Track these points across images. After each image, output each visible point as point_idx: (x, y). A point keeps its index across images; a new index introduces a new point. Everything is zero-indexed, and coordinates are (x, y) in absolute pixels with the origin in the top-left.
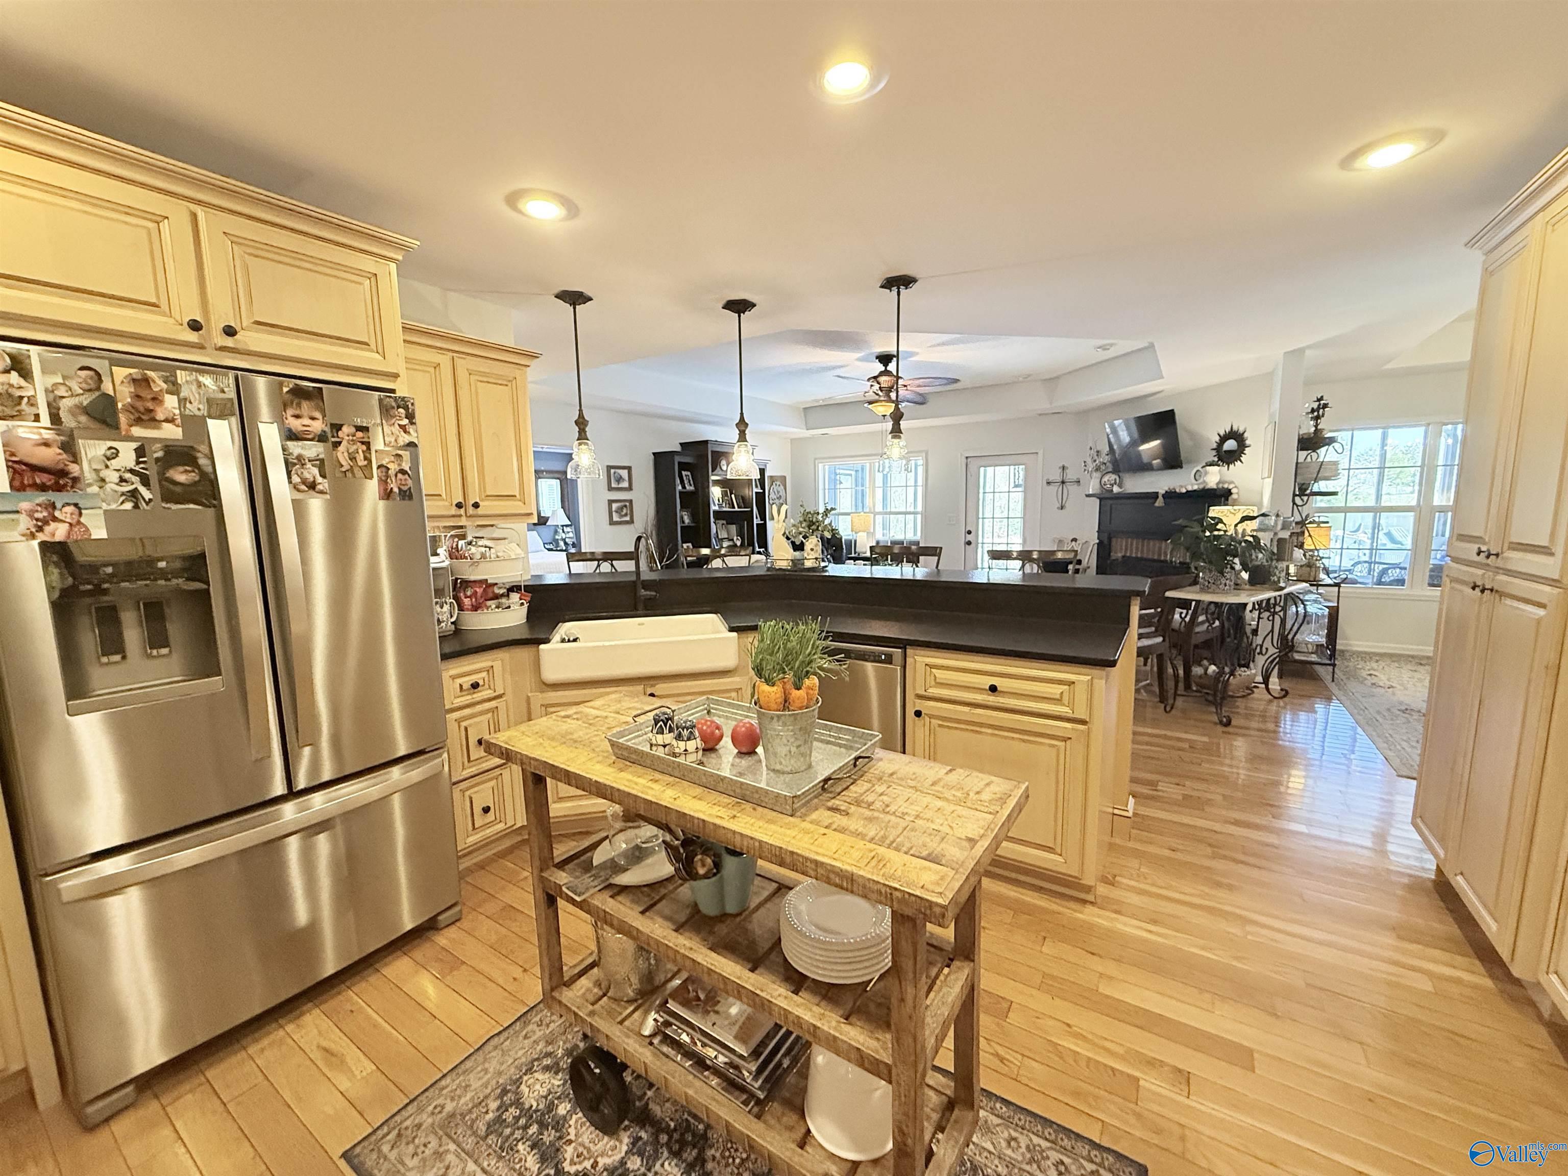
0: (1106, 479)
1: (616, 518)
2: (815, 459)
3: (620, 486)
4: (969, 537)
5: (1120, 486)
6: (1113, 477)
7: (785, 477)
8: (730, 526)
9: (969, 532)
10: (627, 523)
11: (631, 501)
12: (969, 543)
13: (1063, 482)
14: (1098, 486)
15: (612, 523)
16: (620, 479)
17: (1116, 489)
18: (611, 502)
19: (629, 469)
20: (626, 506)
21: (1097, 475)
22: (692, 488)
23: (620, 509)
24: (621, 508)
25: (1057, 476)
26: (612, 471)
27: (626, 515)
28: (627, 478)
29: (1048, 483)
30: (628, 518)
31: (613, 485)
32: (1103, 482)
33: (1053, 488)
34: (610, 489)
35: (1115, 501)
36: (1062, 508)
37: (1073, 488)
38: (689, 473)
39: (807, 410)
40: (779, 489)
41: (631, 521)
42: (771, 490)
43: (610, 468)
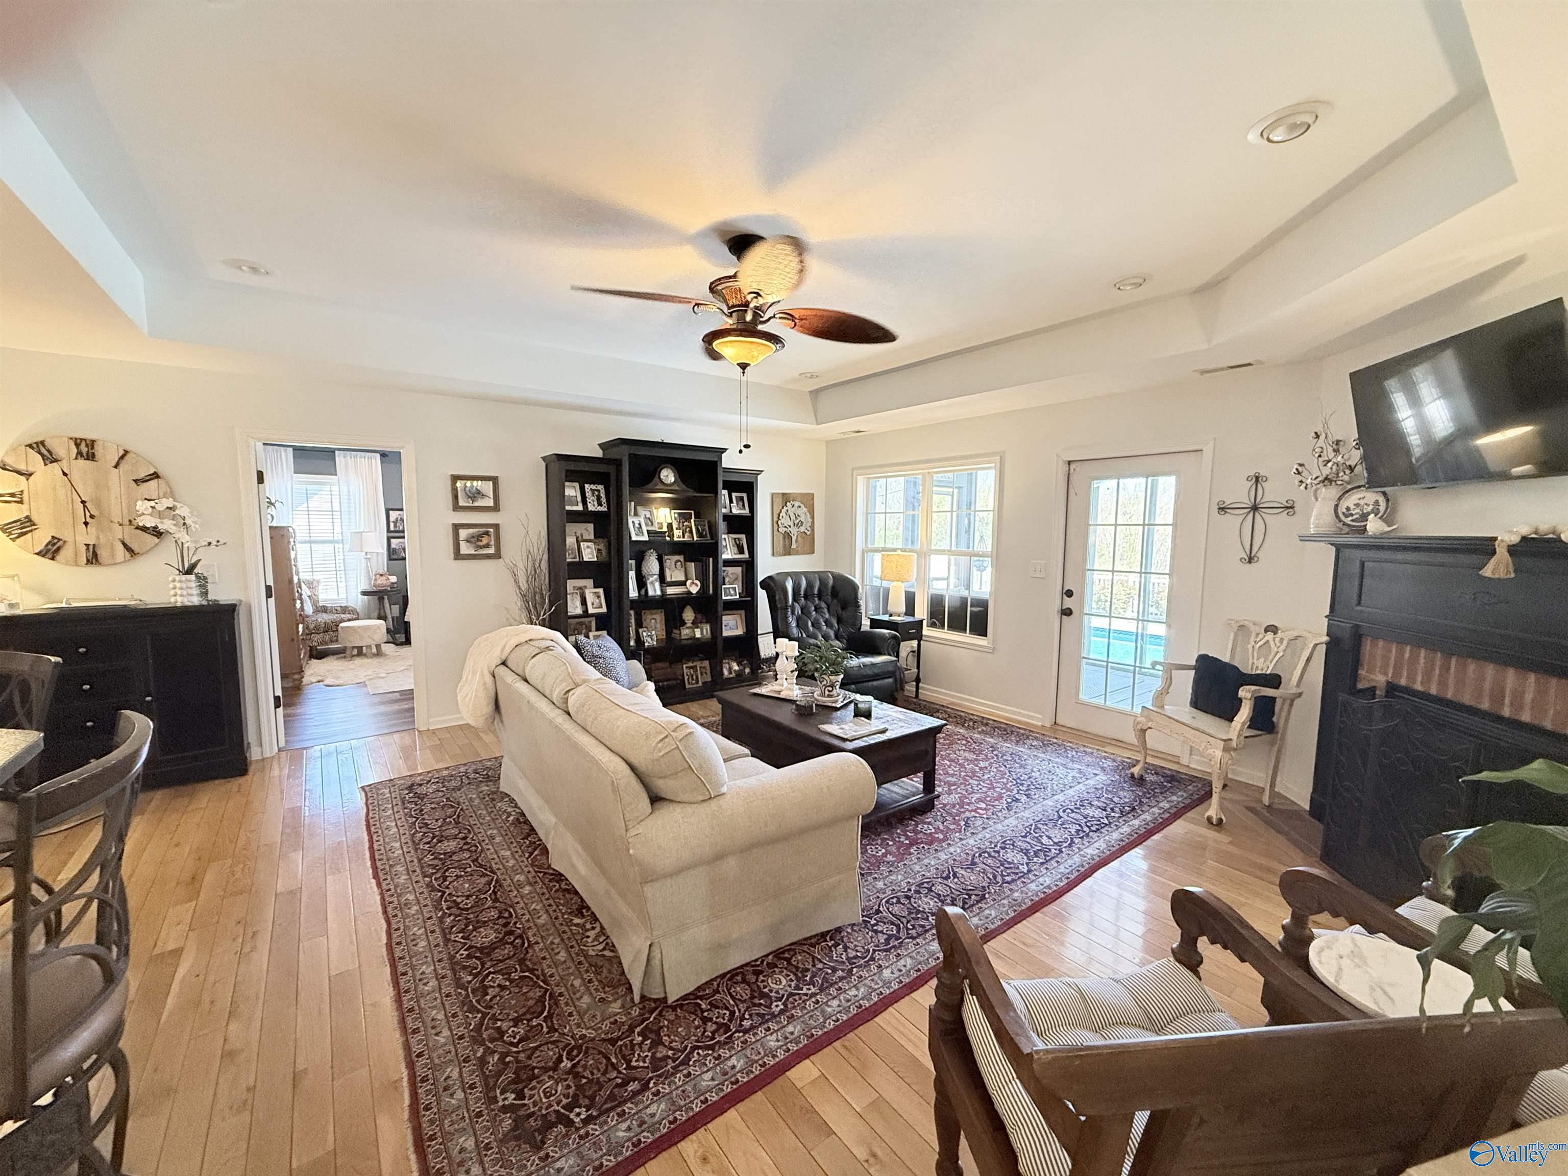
0: (1351, 501)
1: (465, 549)
2: (853, 470)
3: (476, 504)
4: (1069, 603)
5: (1388, 519)
6: (1370, 497)
7: (812, 496)
8: (688, 564)
9: (1069, 594)
10: (488, 557)
11: (496, 527)
12: (1067, 612)
13: (1255, 508)
14: (1329, 518)
15: (458, 556)
16: (477, 494)
17: (1374, 526)
18: (456, 527)
19: (495, 480)
20: (487, 533)
21: (1330, 493)
22: (603, 509)
23: (474, 540)
24: (479, 537)
25: (1241, 494)
26: (462, 483)
27: (487, 545)
28: (490, 492)
29: (1222, 509)
30: (491, 551)
31: (462, 503)
32: (1342, 509)
33: (1233, 521)
34: (456, 507)
35: (1372, 554)
36: (1250, 560)
37: (1276, 521)
38: (600, 487)
39: (815, 394)
40: (799, 512)
41: (497, 555)
42: (783, 514)
43: (455, 478)
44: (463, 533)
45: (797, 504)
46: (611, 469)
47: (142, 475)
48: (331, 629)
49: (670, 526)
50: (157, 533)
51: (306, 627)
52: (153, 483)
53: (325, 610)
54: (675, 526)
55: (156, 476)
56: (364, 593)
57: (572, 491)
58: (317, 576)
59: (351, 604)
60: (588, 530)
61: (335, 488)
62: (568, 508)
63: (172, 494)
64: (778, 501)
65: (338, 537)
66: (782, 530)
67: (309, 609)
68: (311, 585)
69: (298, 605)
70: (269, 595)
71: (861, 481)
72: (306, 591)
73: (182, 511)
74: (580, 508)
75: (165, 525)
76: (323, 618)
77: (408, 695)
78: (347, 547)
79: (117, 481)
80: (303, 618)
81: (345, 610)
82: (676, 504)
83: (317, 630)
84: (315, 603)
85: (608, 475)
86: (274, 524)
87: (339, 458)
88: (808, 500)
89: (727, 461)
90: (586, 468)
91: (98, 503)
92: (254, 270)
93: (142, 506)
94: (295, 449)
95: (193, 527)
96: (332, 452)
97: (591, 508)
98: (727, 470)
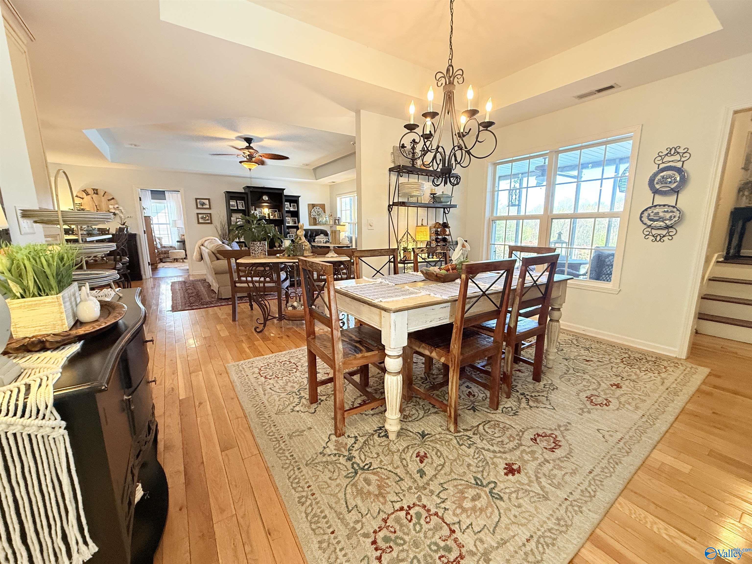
1: (201, 221)
2: (336, 195)
3: (204, 207)
7: (323, 205)
10: (208, 223)
11: (210, 214)
15: (199, 223)
16: (203, 204)
18: (198, 214)
19: (209, 199)
20: (208, 216)
22: (244, 208)
23: (203, 218)
24: (205, 217)
26: (198, 200)
27: (208, 220)
28: (208, 203)
30: (209, 221)
31: (199, 207)
34: (197, 208)
38: (243, 202)
39: (315, 169)
40: (319, 210)
41: (211, 223)
42: (312, 211)
43: (196, 199)
44: (200, 216)
45: (318, 208)
46: (245, 196)
47: (110, 198)
48: (166, 253)
49: (269, 214)
50: (115, 214)
51: (158, 252)
52: (112, 201)
53: (165, 247)
54: (270, 214)
55: (113, 199)
56: (178, 242)
57: (233, 203)
58: (161, 236)
59: (174, 245)
60: (239, 215)
61: (166, 205)
62: (231, 208)
63: (117, 204)
64: (311, 207)
65: (168, 222)
66: (312, 217)
67: (159, 246)
68: (159, 239)
69: (155, 243)
70: (145, 233)
71: (338, 199)
72: (157, 240)
73: (121, 208)
74: (236, 208)
75: (117, 212)
76: (164, 249)
77: (188, 269)
78: (171, 226)
79: (104, 200)
80: (157, 249)
81: (171, 247)
82: (270, 208)
83: (162, 253)
84: (161, 245)
85: (244, 198)
86: (146, 215)
87: (167, 194)
88: (323, 207)
89: (286, 193)
90: (236, 195)
91: (99, 206)
92: (135, 145)
93: (111, 207)
94: (151, 191)
95: (124, 213)
96: (164, 191)
97: (239, 208)
98: (286, 196)
